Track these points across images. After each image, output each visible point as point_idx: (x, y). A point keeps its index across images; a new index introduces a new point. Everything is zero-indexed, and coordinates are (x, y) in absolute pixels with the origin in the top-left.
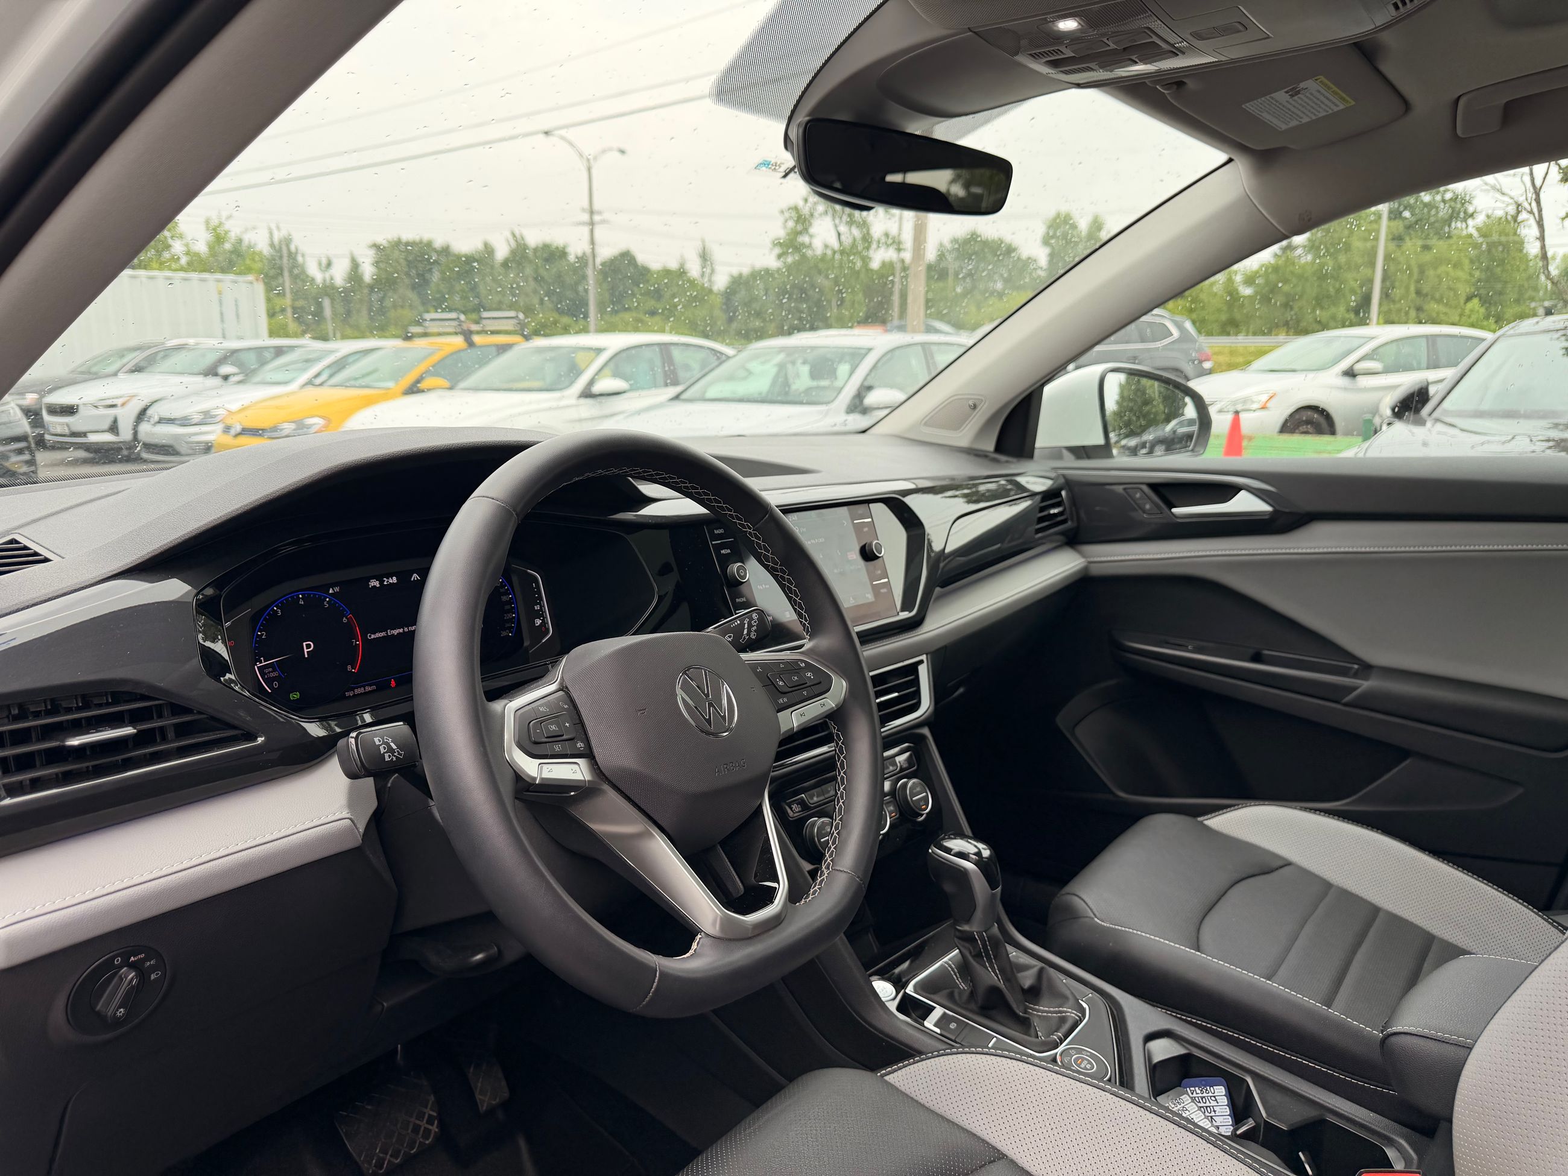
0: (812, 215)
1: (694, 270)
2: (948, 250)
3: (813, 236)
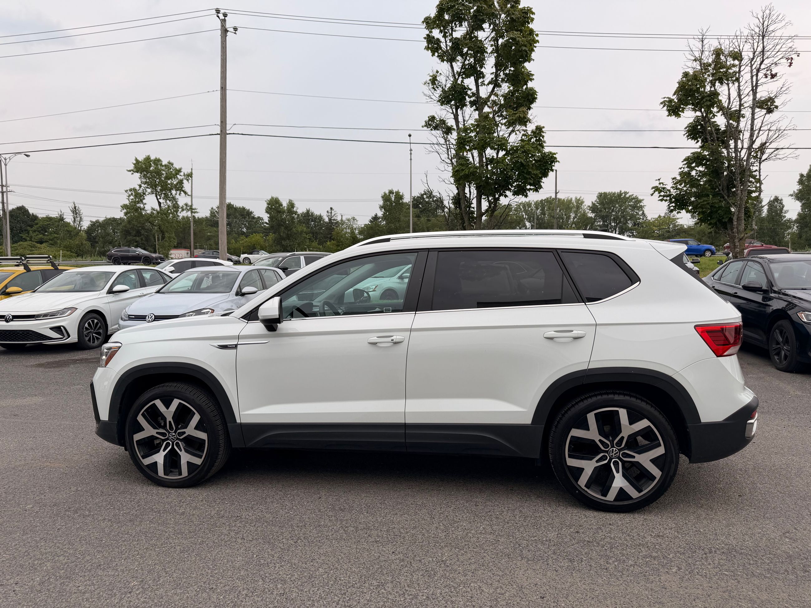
0: (144, 194)
1: (69, 218)
2: (216, 211)
3: (146, 204)
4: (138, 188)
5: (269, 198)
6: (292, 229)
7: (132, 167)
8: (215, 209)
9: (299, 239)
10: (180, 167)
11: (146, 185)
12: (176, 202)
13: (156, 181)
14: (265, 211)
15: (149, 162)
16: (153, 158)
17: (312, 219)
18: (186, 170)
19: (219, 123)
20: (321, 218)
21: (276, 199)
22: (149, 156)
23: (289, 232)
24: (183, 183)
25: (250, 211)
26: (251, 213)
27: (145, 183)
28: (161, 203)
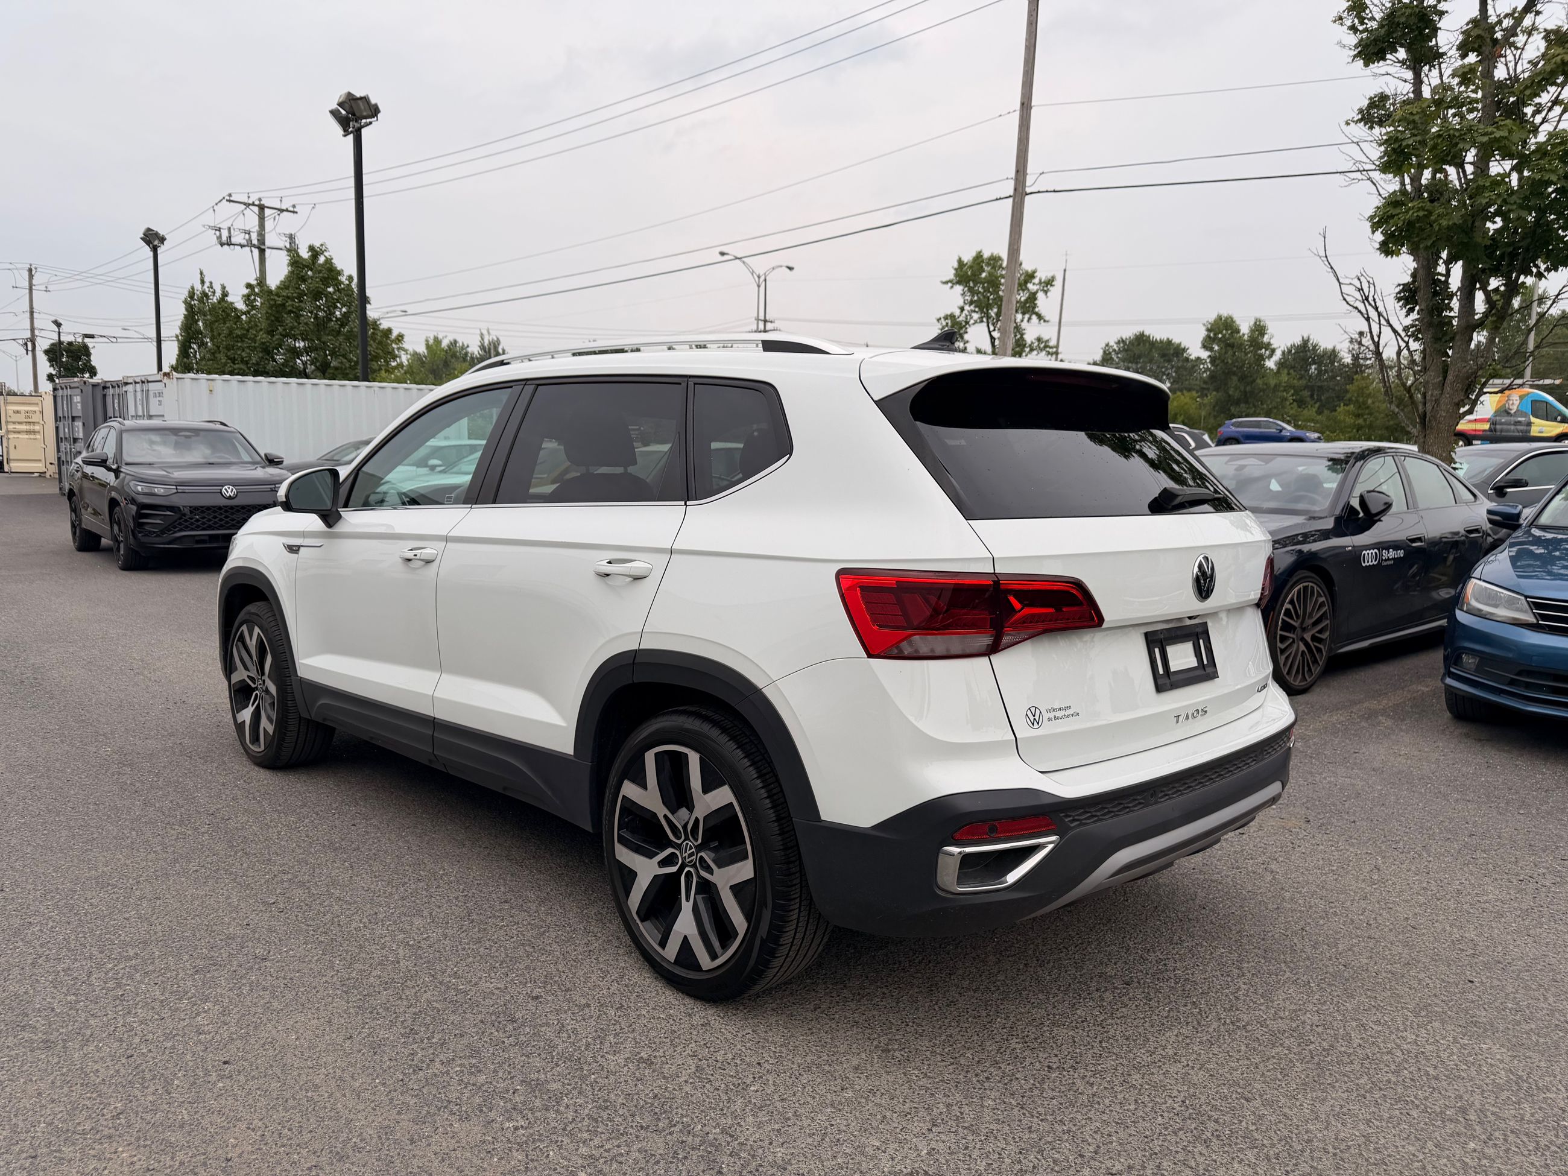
0: (967, 323)
2: (1114, 350)
3: (967, 342)
4: (957, 312)
5: (1212, 317)
6: (1254, 381)
7: (950, 275)
8: (1112, 347)
9: (1269, 402)
10: (1033, 268)
11: (972, 307)
12: (1022, 335)
13: (988, 298)
14: (1200, 345)
15: (979, 264)
16: (986, 255)
17: (1313, 359)
18: (1042, 275)
19: (1013, 174)
20: (1336, 356)
21: (1227, 318)
22: (980, 252)
23: (1248, 389)
24: (1036, 299)
25: (1183, 346)
26: (1184, 350)
27: (971, 303)
28: (995, 339)
